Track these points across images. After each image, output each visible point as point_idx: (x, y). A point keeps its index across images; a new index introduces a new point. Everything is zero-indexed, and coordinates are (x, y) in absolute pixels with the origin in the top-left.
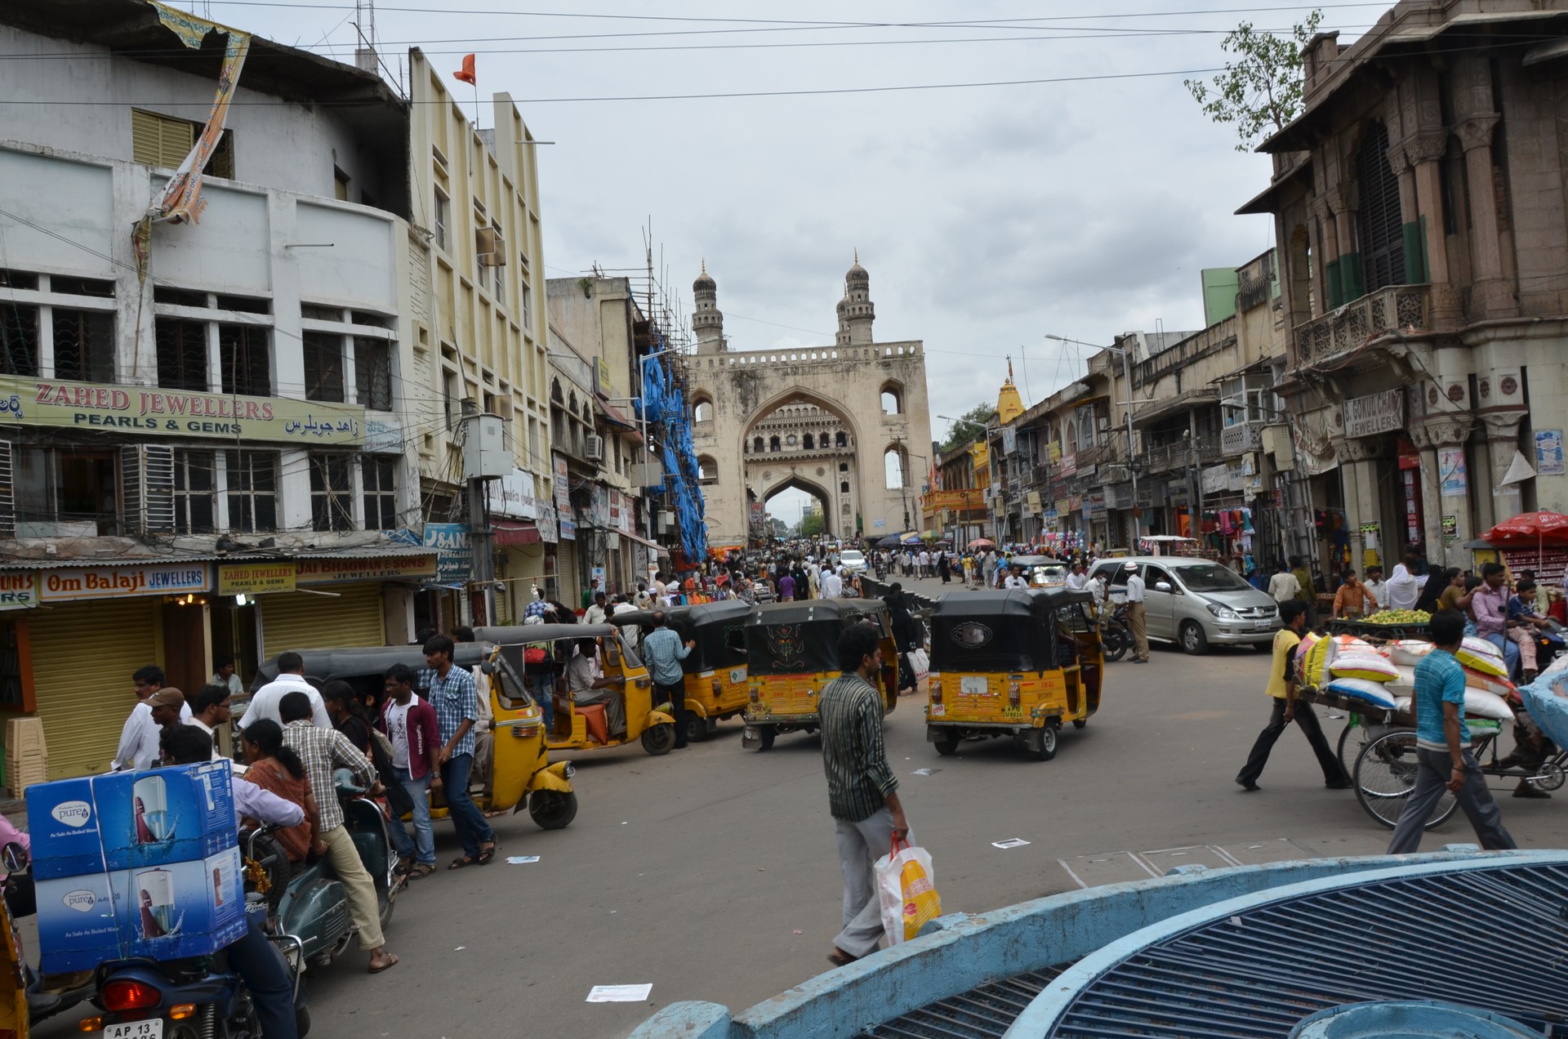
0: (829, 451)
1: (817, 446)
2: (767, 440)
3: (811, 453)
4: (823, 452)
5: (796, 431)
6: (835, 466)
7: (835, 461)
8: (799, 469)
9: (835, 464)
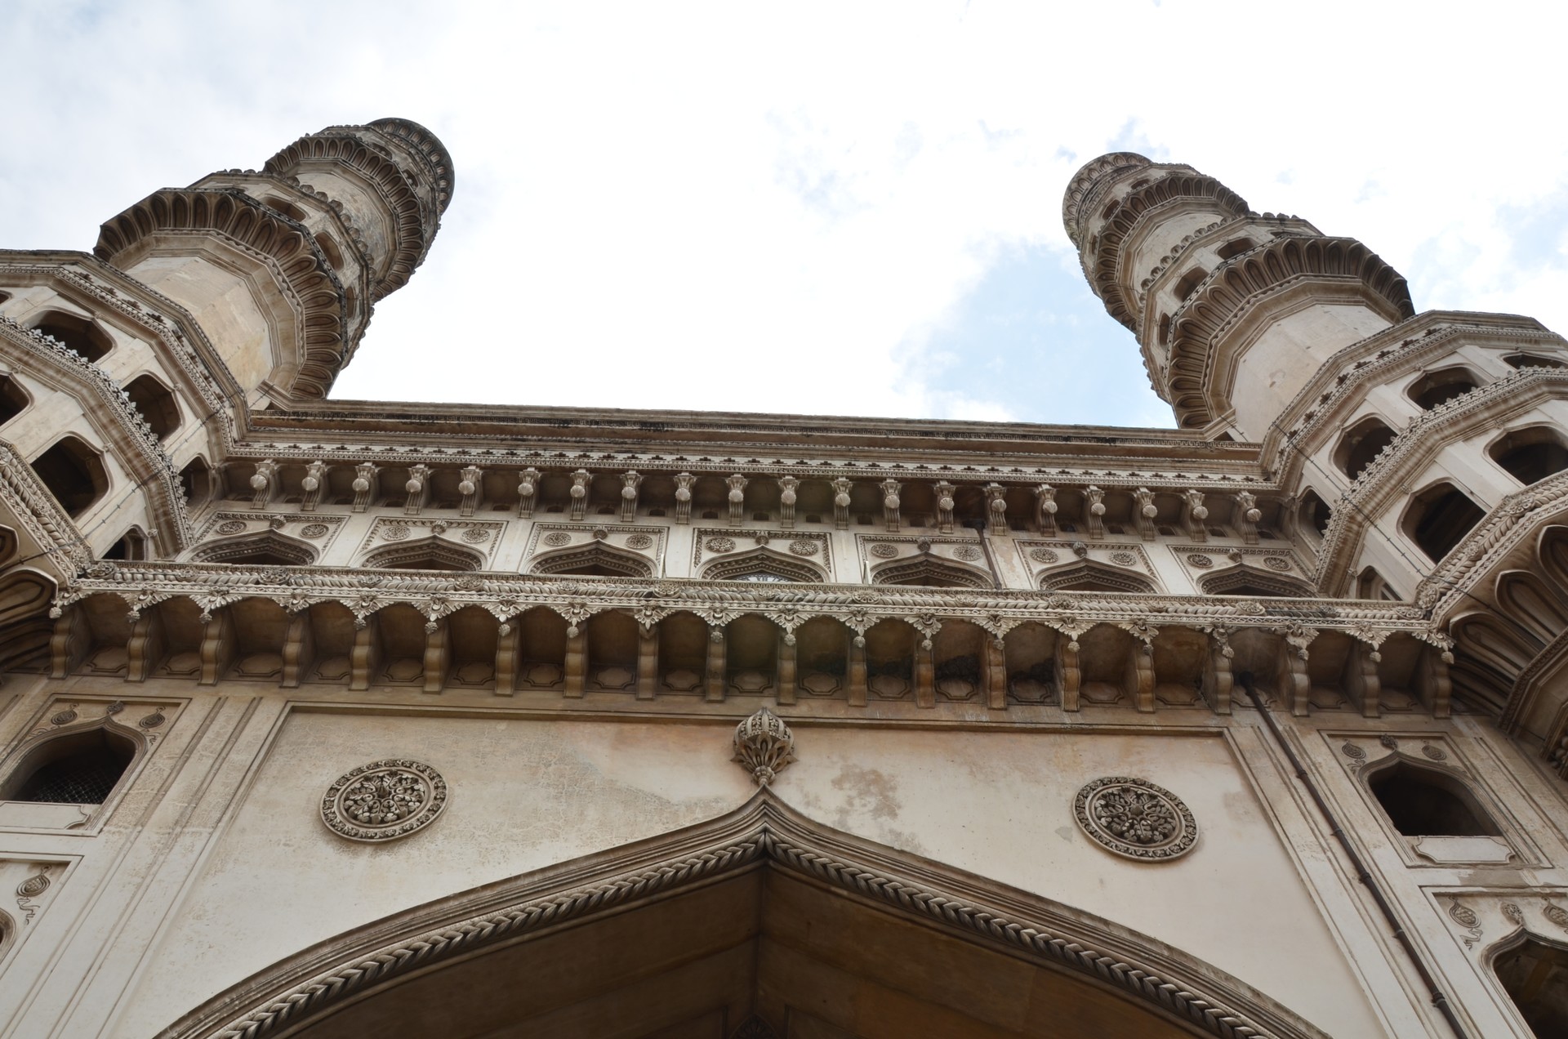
0: (1203, 615)
5: (811, 541)
6: (1302, 775)
7: (1285, 735)
8: (836, 773)
9: (1298, 758)
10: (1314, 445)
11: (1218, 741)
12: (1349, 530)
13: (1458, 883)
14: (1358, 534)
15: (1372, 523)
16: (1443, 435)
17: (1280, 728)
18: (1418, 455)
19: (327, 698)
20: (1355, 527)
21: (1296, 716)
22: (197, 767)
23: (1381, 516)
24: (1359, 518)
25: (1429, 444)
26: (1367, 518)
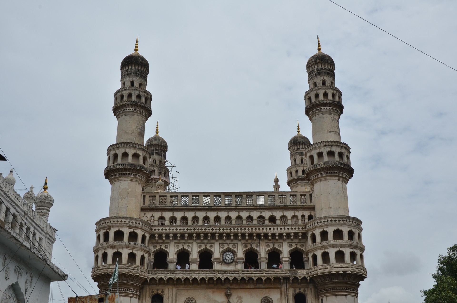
0: (281, 274)
1: (264, 266)
2: (194, 254)
3: (254, 274)
4: (272, 274)
5: (235, 245)
6: (287, 296)
7: (288, 288)
8: (236, 297)
9: (288, 293)
11: (279, 289)
17: (288, 287)
19: (180, 287)
21: (290, 285)
22: (170, 300)
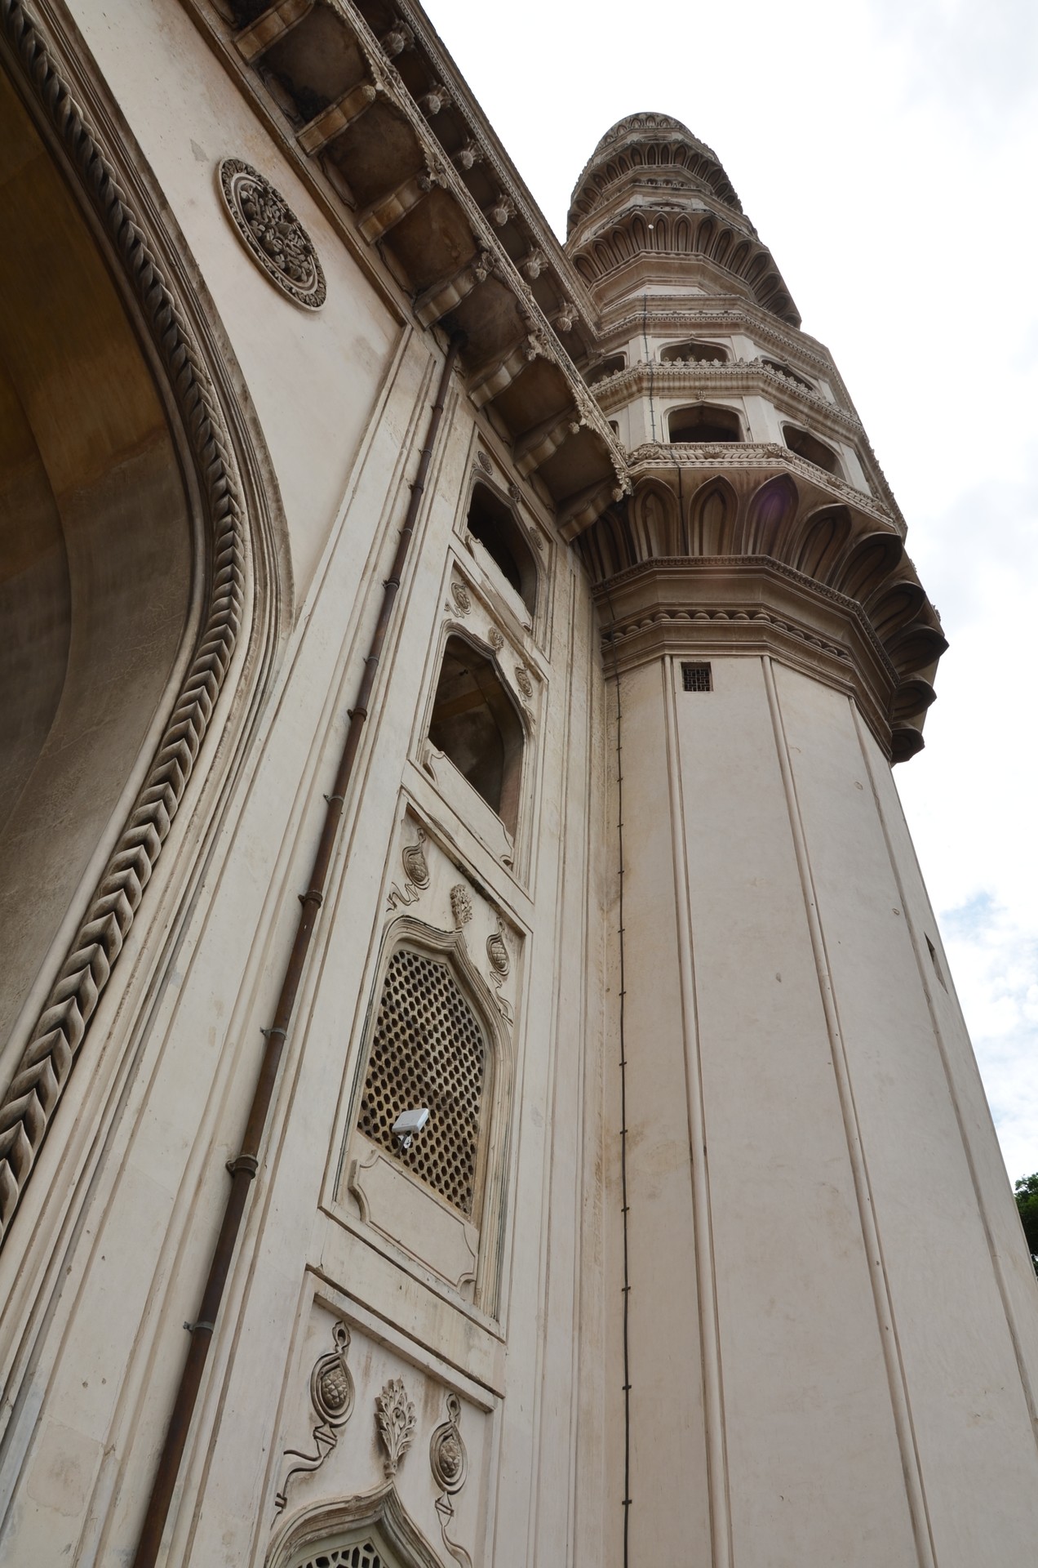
7: (449, 389)
9: (444, 407)
10: (658, 331)
11: (396, 326)
12: (628, 386)
13: (479, 582)
14: (631, 395)
15: (651, 395)
16: (766, 388)
17: (450, 385)
18: (735, 383)
20: (634, 388)
21: (469, 397)
23: (662, 397)
24: (645, 384)
25: (751, 383)
26: (651, 389)
